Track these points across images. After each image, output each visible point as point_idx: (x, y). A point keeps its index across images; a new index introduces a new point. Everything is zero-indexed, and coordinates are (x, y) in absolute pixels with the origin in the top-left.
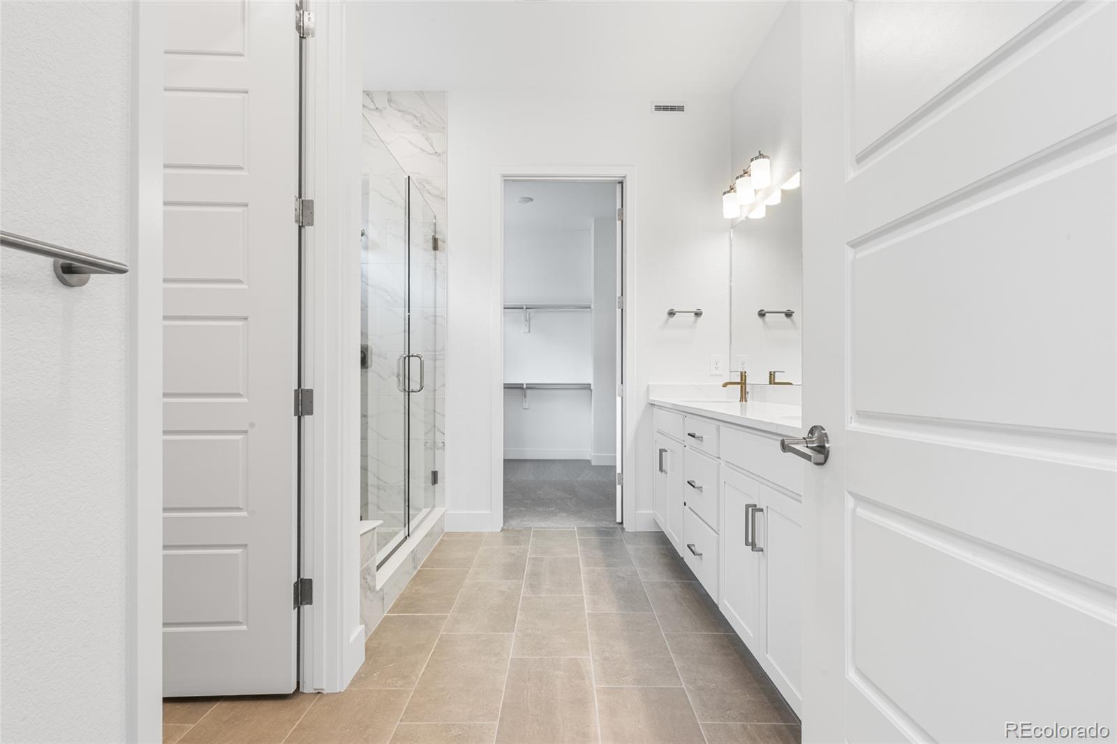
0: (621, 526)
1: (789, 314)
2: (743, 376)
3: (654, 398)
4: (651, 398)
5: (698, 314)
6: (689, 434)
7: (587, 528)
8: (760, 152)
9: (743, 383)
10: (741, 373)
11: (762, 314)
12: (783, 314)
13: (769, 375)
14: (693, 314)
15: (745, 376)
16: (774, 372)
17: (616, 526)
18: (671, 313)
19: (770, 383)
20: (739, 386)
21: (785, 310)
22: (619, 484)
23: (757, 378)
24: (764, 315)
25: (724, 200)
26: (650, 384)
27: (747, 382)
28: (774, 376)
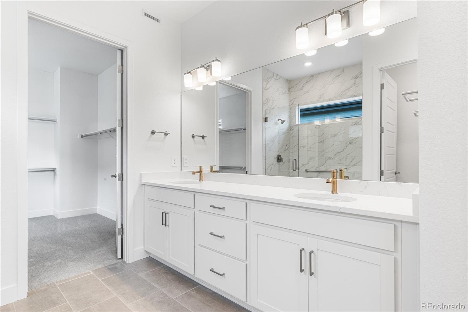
0: (121, 260)
1: (203, 137)
2: (201, 168)
3: (145, 180)
4: (143, 181)
5: (166, 134)
6: (210, 206)
7: (99, 269)
8: (216, 58)
9: (201, 172)
10: (200, 167)
11: (193, 137)
12: (201, 137)
13: (210, 167)
14: (164, 134)
15: (202, 168)
16: (213, 166)
17: (118, 261)
18: (153, 133)
19: (211, 172)
20: (199, 174)
21: (202, 135)
22: (119, 235)
23: (206, 169)
24: (194, 137)
25: (185, 77)
26: (142, 172)
27: (203, 171)
28: (213, 167)
